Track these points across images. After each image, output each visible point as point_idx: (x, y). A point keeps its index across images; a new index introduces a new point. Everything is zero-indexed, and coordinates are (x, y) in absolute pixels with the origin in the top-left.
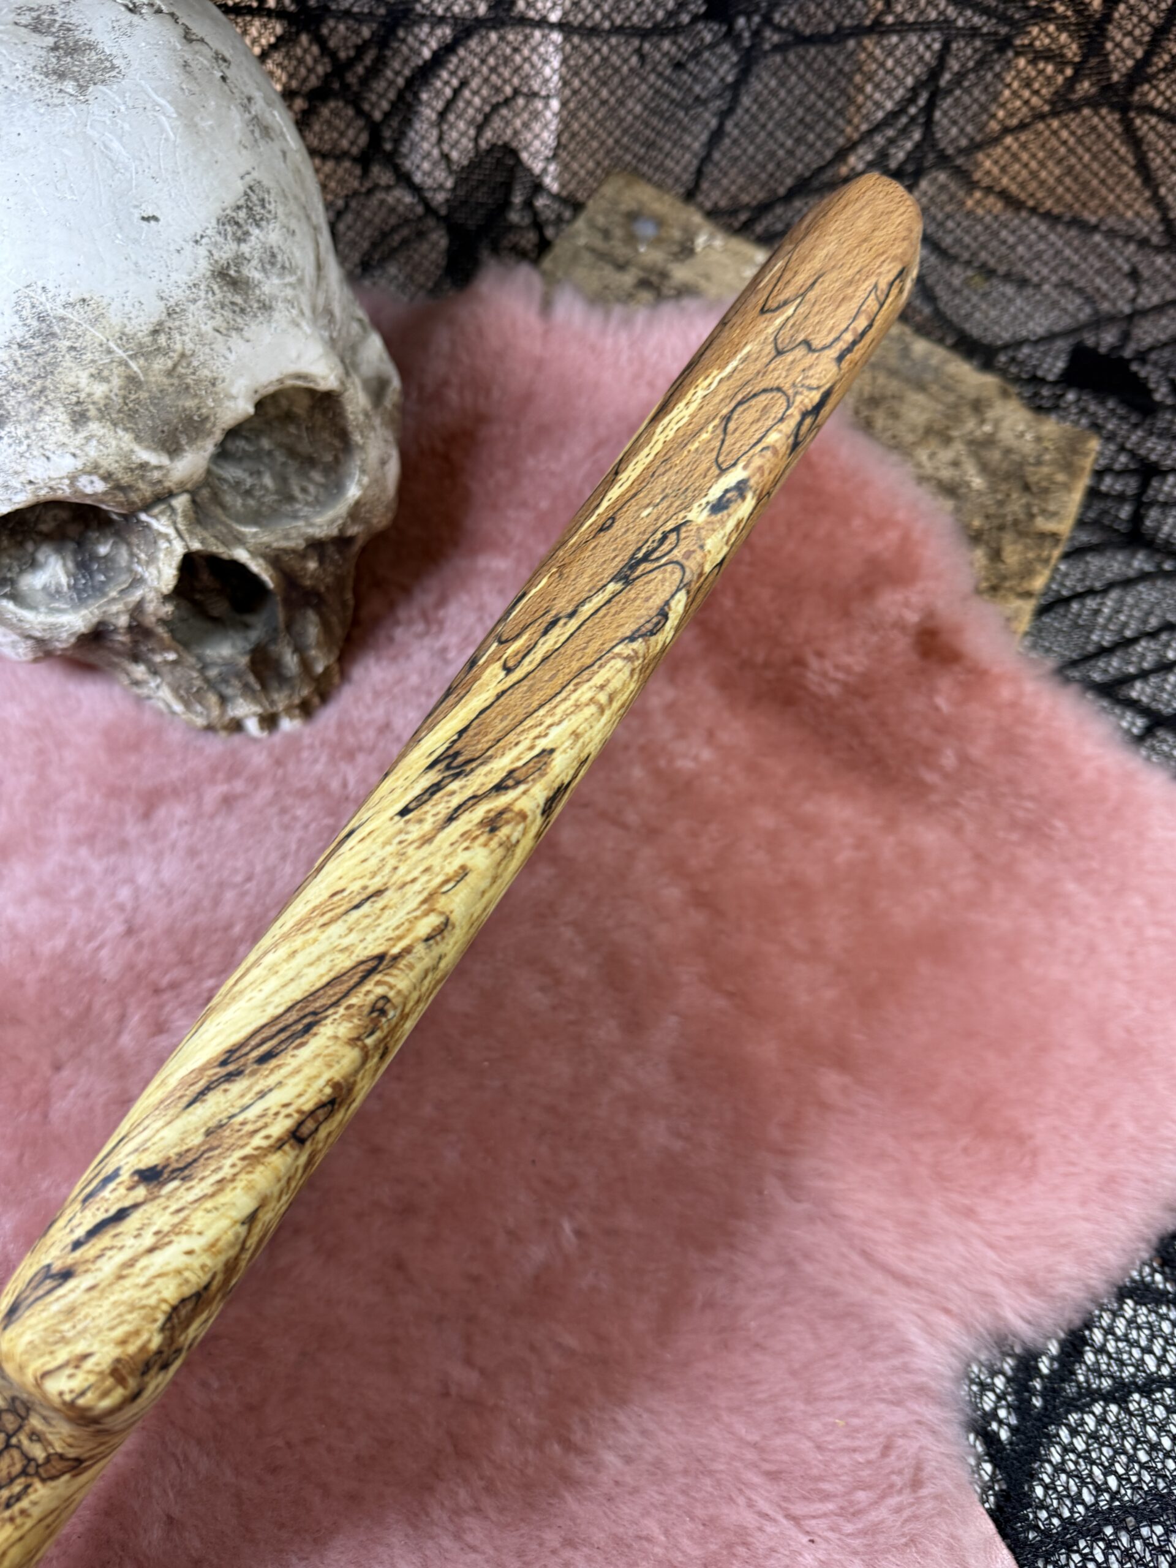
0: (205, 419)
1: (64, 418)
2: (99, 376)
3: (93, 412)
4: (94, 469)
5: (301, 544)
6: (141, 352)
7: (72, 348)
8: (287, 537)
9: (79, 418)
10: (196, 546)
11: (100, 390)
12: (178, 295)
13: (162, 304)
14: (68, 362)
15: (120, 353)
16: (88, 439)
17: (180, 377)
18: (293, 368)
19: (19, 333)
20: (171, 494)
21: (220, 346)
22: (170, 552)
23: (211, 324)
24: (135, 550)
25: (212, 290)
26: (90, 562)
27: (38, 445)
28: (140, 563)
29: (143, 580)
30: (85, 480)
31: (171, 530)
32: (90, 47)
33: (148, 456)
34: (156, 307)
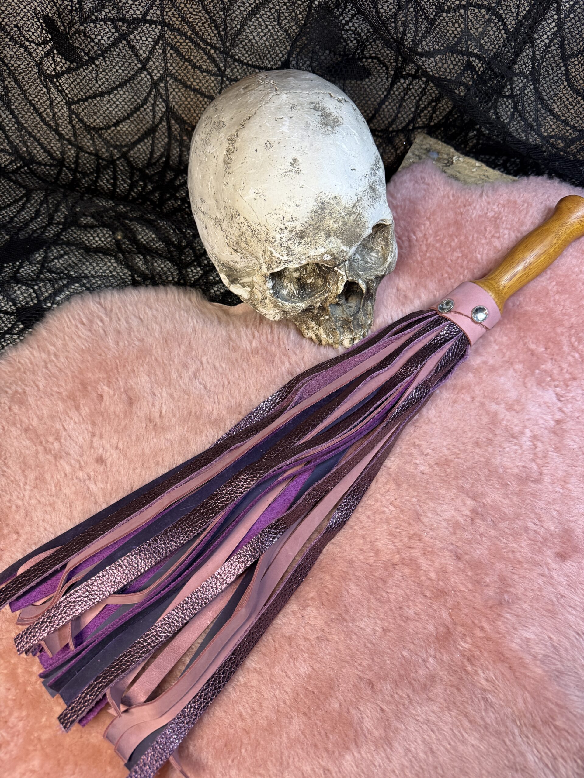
0: (360, 235)
1: (323, 235)
2: (336, 222)
3: (332, 233)
4: (329, 252)
5: (373, 277)
6: (349, 214)
7: (330, 212)
8: (371, 276)
9: (328, 236)
10: (350, 278)
11: (335, 226)
12: (361, 194)
14: (328, 217)
15: (343, 214)
16: (330, 242)
17: (357, 221)
18: (382, 218)
19: (315, 208)
20: (346, 261)
21: (368, 211)
22: (343, 280)
23: (368, 203)
24: (328, 280)
25: (368, 192)
26: (304, 285)
27: (313, 244)
28: (329, 284)
29: (329, 290)
30: (325, 256)
31: (344, 273)
32: (330, 114)
33: (344, 248)
34: (355, 199)
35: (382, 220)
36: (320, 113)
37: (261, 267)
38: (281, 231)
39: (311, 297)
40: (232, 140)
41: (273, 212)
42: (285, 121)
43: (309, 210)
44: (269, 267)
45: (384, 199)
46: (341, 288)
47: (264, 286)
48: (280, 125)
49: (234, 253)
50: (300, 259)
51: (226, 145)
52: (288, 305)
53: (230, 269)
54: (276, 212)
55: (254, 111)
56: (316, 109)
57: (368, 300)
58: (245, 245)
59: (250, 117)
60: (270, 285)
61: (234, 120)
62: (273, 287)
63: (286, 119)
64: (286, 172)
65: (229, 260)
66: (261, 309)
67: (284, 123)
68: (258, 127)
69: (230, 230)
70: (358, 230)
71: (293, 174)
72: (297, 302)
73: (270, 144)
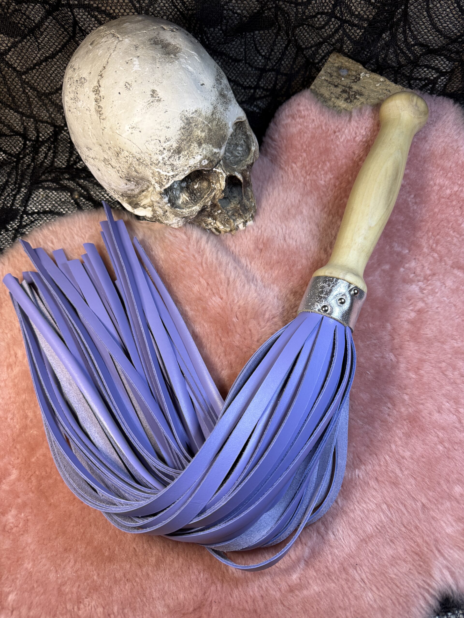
0: (225, 136)
1: (196, 145)
2: (202, 131)
3: (203, 142)
4: (205, 158)
5: (245, 167)
6: (211, 121)
7: (195, 125)
8: (243, 166)
9: (200, 144)
10: (228, 173)
11: (203, 134)
12: (215, 103)
13: (212, 107)
14: (195, 130)
15: (206, 123)
16: (203, 149)
17: (219, 125)
18: (237, 117)
19: (182, 125)
20: (220, 161)
21: (225, 115)
22: (223, 177)
23: (223, 108)
24: (211, 181)
25: (220, 99)
26: (193, 191)
27: (191, 155)
28: (213, 184)
29: (215, 189)
30: (203, 162)
31: (222, 171)
32: (169, 44)
33: (215, 150)
34: (211, 107)
35: (238, 119)
36: (160, 46)
37: (154, 188)
38: (161, 152)
39: (202, 199)
40: (97, 91)
41: (150, 139)
42: (135, 61)
43: (178, 128)
44: (161, 185)
45: (234, 101)
46: (223, 183)
47: (161, 203)
48: (132, 65)
49: (128, 183)
50: (183, 170)
51: (93, 96)
52: (186, 211)
53: (129, 197)
54: (153, 138)
55: (106, 60)
56: (156, 43)
57: (246, 187)
58: (136, 174)
59: (104, 67)
60: (166, 200)
61: (92, 74)
62: (170, 201)
63: (135, 59)
64: (150, 104)
65: (126, 190)
66: (166, 222)
67: (134, 63)
68: (114, 73)
69: (119, 165)
70: (222, 132)
71: (156, 103)
72: (192, 207)
73: (128, 84)
